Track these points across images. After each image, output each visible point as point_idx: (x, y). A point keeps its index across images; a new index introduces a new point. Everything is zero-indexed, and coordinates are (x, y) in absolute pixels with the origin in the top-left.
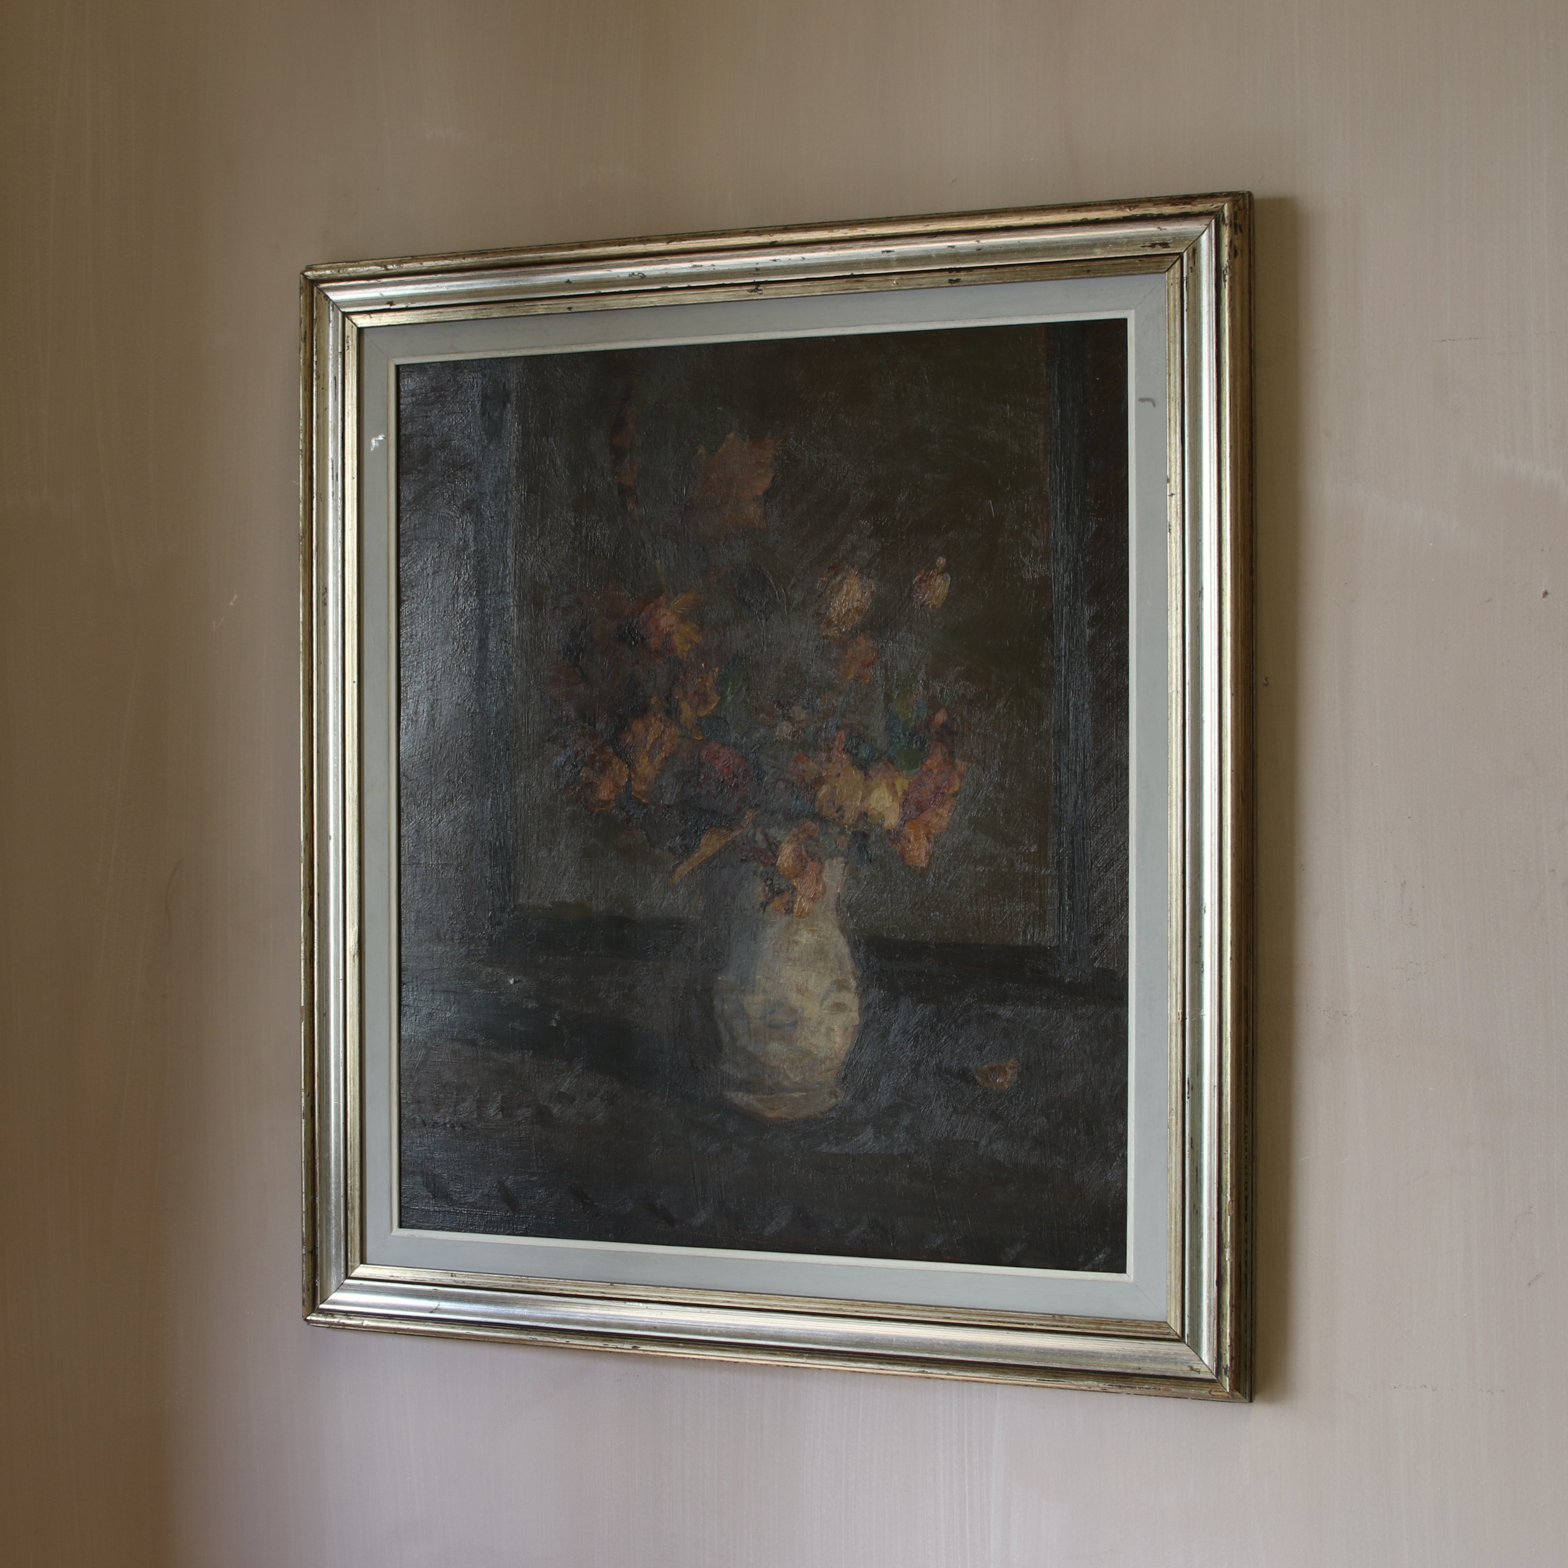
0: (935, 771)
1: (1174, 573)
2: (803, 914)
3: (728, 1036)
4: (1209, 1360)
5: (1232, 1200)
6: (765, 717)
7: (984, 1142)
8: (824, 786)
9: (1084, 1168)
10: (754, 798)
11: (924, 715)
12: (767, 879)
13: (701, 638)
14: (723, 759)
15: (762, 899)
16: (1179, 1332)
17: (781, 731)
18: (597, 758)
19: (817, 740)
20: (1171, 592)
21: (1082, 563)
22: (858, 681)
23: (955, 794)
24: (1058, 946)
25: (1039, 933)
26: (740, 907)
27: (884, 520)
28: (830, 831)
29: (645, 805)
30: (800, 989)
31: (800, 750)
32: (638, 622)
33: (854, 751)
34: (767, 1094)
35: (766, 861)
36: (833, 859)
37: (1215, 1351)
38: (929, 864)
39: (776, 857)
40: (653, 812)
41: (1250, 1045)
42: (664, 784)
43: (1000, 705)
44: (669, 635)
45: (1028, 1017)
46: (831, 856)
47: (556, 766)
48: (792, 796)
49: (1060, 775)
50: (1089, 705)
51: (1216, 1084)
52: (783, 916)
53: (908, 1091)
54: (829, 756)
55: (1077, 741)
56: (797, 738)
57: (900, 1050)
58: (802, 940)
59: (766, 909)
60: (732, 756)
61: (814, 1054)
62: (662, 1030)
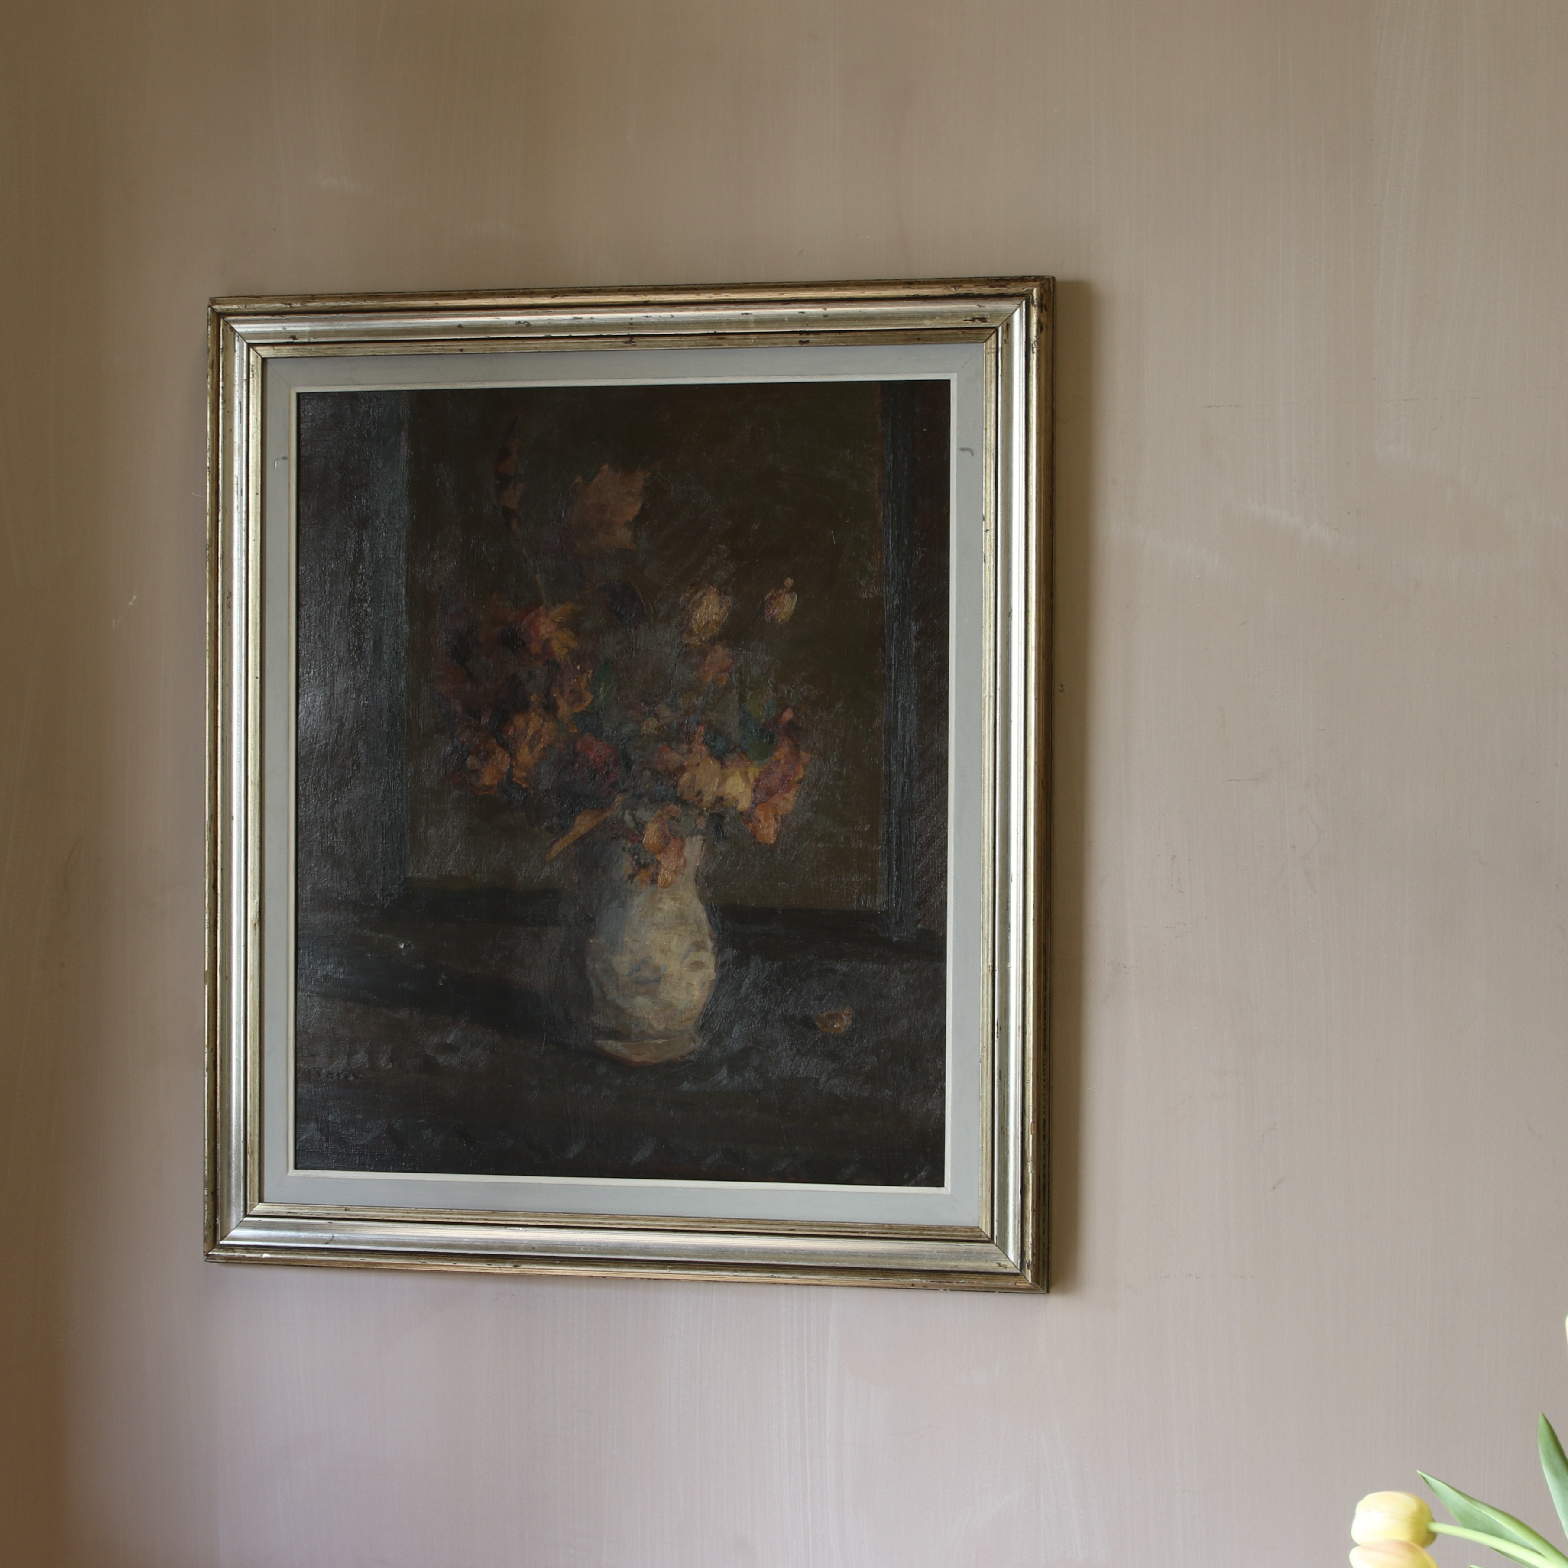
0: (783, 762)
1: (988, 597)
2: (667, 885)
3: (599, 992)
4: (1015, 1257)
5: (1033, 1122)
6: (634, 714)
7: (823, 1079)
8: (685, 774)
9: (909, 1098)
10: (623, 784)
11: (773, 713)
12: (634, 854)
13: (576, 644)
14: (596, 750)
15: (630, 872)
16: (989, 1234)
17: (648, 725)
18: (482, 748)
19: (680, 733)
20: (986, 613)
21: (909, 586)
22: (715, 683)
23: (800, 781)
24: (887, 911)
25: (871, 899)
26: (610, 879)
27: (740, 545)
28: (690, 812)
29: (525, 790)
30: (663, 950)
31: (665, 742)
32: (520, 629)
33: (712, 744)
34: (634, 1042)
35: (633, 839)
36: (692, 837)
37: (1019, 1250)
38: (777, 842)
39: (642, 835)
40: (532, 796)
41: (1048, 992)
42: (542, 772)
43: (839, 705)
44: (548, 641)
45: (861, 971)
46: (692, 834)
47: (444, 755)
48: (657, 782)
49: (890, 764)
50: (915, 706)
51: (1020, 1025)
52: (648, 886)
53: (758, 1036)
54: (690, 748)
55: (904, 736)
56: (662, 732)
57: (751, 1001)
58: (665, 907)
59: (633, 881)
60: (604, 747)
61: (676, 1006)
62: (539, 987)
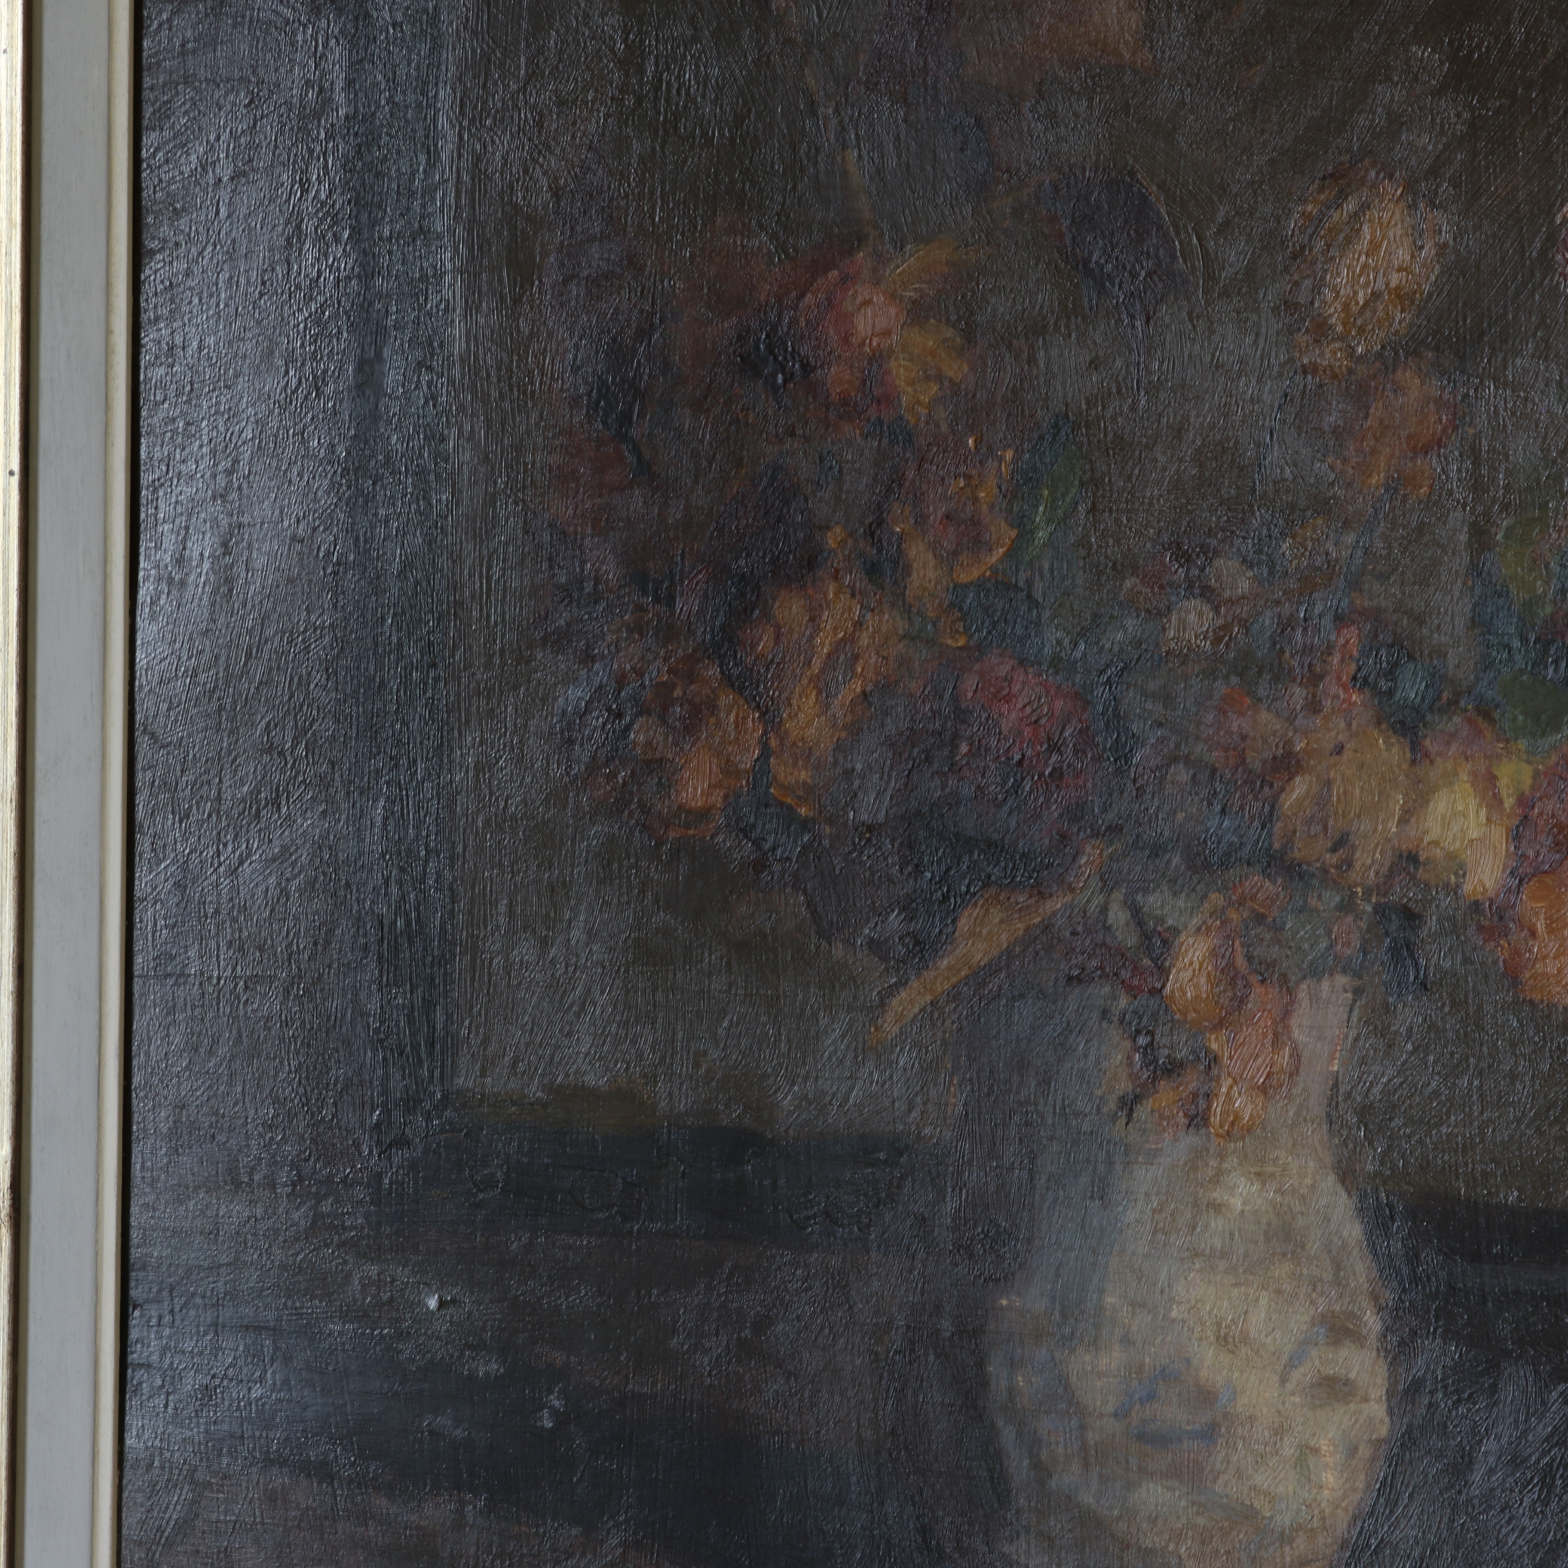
3: (1026, 1463)
6: (1140, 587)
8: (1298, 779)
10: (1105, 809)
12: (1138, 1032)
13: (966, 369)
14: (1022, 700)
15: (1124, 1086)
17: (1183, 624)
18: (678, 693)
19: (1282, 651)
22: (1396, 490)
26: (1063, 1108)
27: (1479, 46)
28: (1313, 902)
29: (805, 825)
30: (1226, 1336)
31: (1234, 680)
32: (794, 321)
33: (1384, 685)
35: (1136, 982)
36: (1319, 980)
39: (1163, 972)
40: (826, 842)
42: (859, 766)
44: (878, 357)
46: (1316, 972)
47: (564, 713)
48: (1210, 804)
52: (1182, 1134)
54: (1314, 696)
56: (1227, 645)
57: (1503, 1510)
58: (1232, 1200)
59: (1135, 1115)
60: (1048, 692)
61: (1264, 1518)
62: (843, 1442)
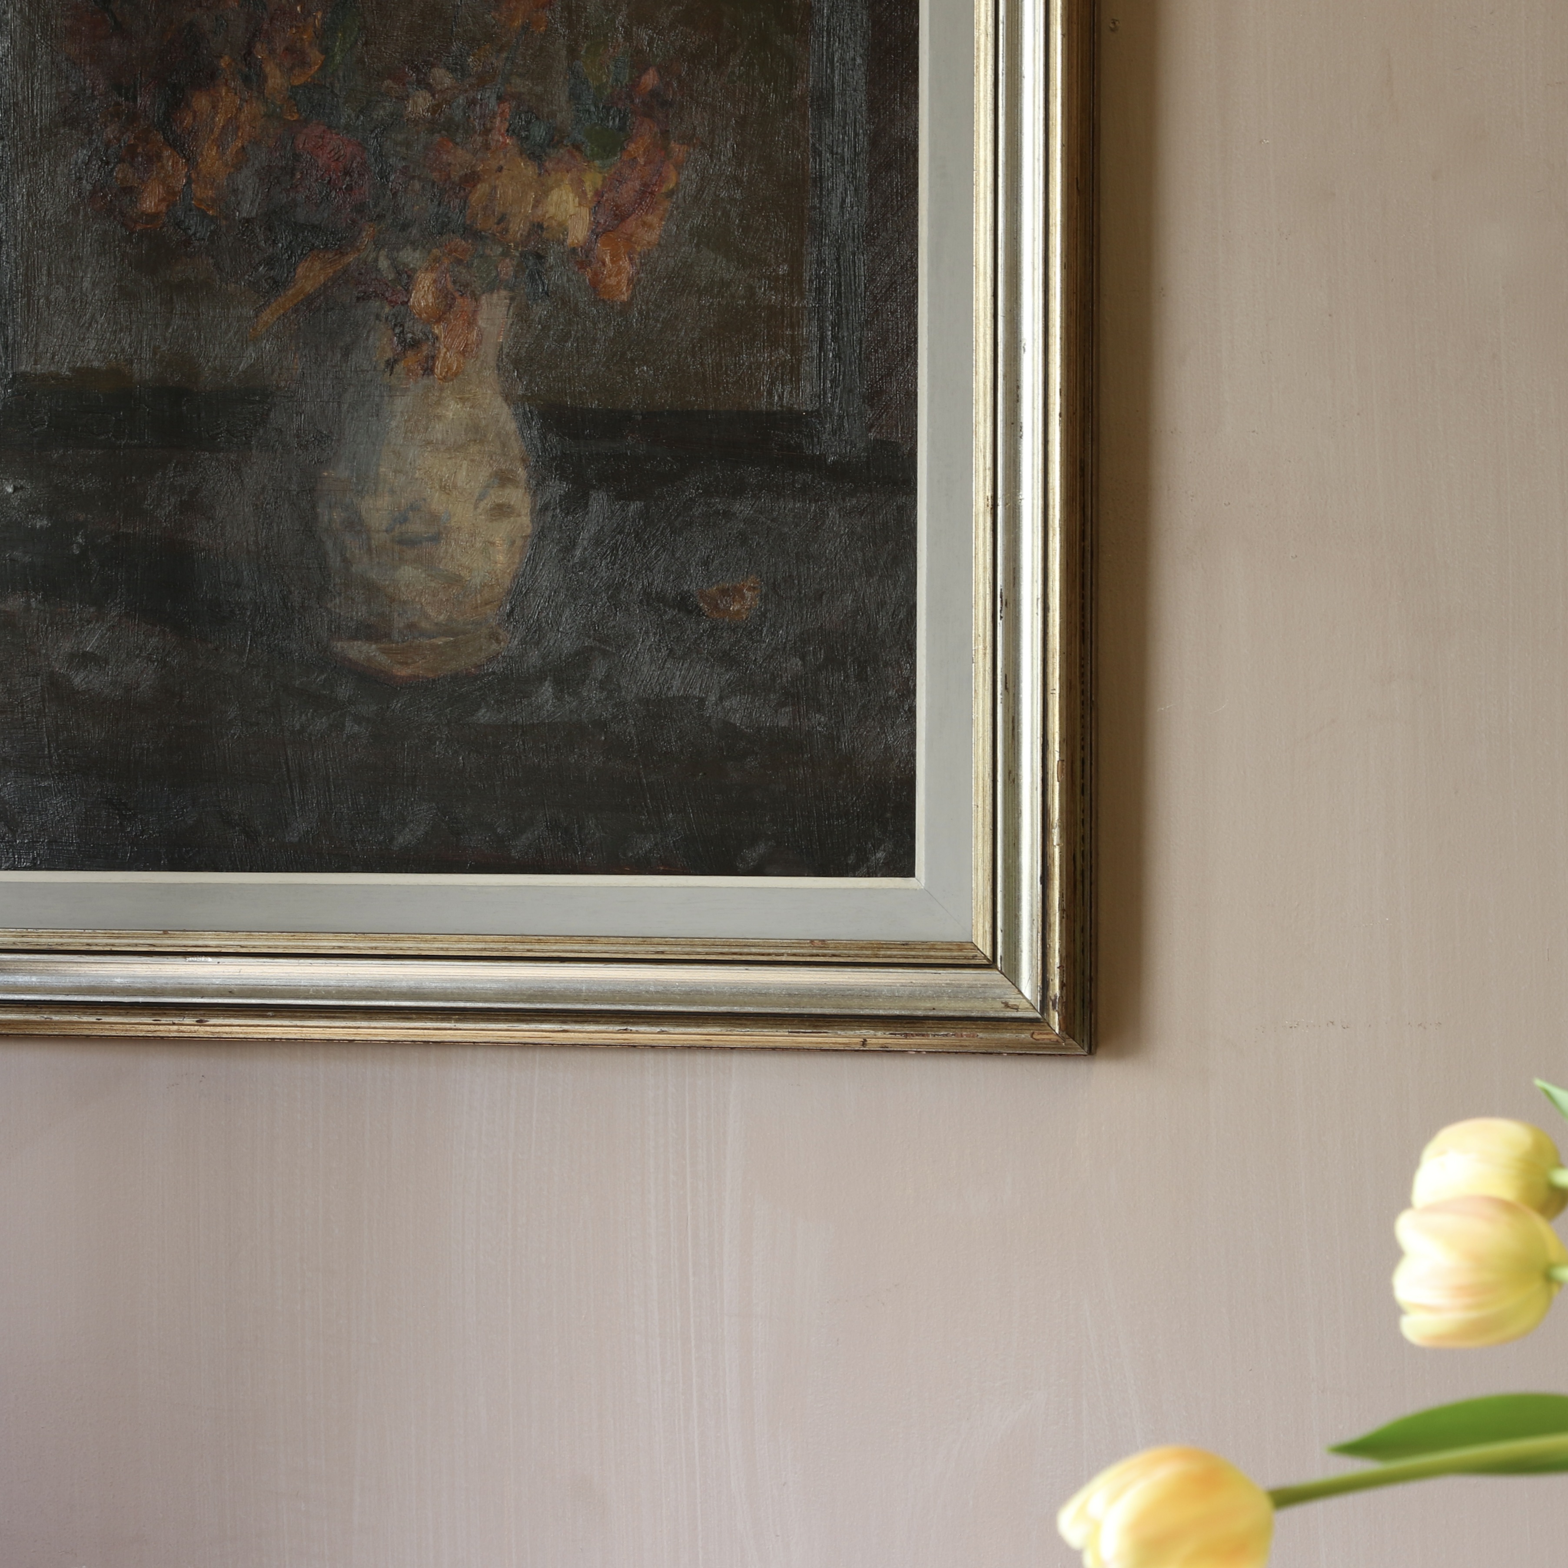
0: (641, 161)
2: (450, 375)
3: (338, 559)
4: (1032, 992)
6: (392, 85)
7: (712, 699)
8: (479, 186)
9: (855, 728)
10: (375, 206)
11: (625, 77)
12: (395, 325)
14: (329, 148)
15: (389, 355)
16: (988, 953)
17: (415, 105)
18: (140, 150)
19: (469, 117)
22: (528, 29)
23: (671, 194)
24: (818, 411)
25: (791, 392)
26: (356, 368)
28: (488, 252)
29: (212, 219)
30: (445, 486)
31: (444, 133)
33: (523, 134)
34: (397, 643)
35: (394, 298)
36: (492, 293)
37: (1040, 977)
38: (633, 297)
39: (408, 292)
40: (224, 229)
41: (1088, 542)
42: (241, 188)
43: (735, 61)
45: (775, 514)
46: (491, 288)
47: (76, 163)
48: (432, 201)
49: (820, 161)
50: (863, 59)
51: (1040, 596)
52: (419, 379)
53: (603, 629)
54: (487, 140)
55: (844, 111)
56: (440, 114)
57: (591, 569)
58: (448, 413)
59: (394, 370)
60: (343, 143)
61: (466, 581)
62: (239, 554)
